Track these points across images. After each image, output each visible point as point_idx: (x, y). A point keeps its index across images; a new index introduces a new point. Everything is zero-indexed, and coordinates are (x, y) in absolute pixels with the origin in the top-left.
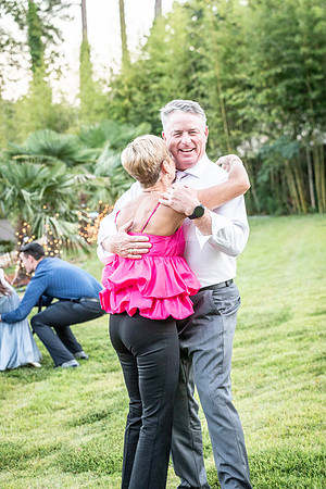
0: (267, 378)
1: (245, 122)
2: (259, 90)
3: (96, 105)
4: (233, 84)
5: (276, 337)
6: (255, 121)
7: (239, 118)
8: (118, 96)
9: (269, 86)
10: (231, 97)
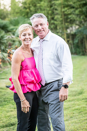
0: (74, 114)
1: (71, 20)
2: (77, 9)
3: (17, 10)
4: (67, 6)
5: (78, 100)
6: (74, 20)
7: (69, 19)
8: (25, 8)
9: (80, 8)
10: (66, 11)
